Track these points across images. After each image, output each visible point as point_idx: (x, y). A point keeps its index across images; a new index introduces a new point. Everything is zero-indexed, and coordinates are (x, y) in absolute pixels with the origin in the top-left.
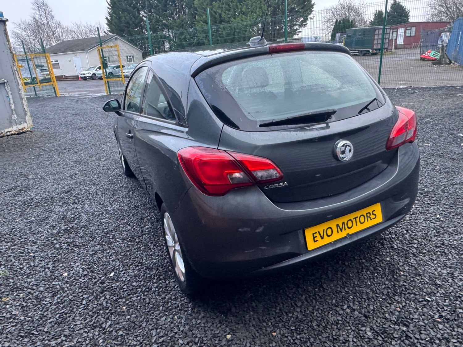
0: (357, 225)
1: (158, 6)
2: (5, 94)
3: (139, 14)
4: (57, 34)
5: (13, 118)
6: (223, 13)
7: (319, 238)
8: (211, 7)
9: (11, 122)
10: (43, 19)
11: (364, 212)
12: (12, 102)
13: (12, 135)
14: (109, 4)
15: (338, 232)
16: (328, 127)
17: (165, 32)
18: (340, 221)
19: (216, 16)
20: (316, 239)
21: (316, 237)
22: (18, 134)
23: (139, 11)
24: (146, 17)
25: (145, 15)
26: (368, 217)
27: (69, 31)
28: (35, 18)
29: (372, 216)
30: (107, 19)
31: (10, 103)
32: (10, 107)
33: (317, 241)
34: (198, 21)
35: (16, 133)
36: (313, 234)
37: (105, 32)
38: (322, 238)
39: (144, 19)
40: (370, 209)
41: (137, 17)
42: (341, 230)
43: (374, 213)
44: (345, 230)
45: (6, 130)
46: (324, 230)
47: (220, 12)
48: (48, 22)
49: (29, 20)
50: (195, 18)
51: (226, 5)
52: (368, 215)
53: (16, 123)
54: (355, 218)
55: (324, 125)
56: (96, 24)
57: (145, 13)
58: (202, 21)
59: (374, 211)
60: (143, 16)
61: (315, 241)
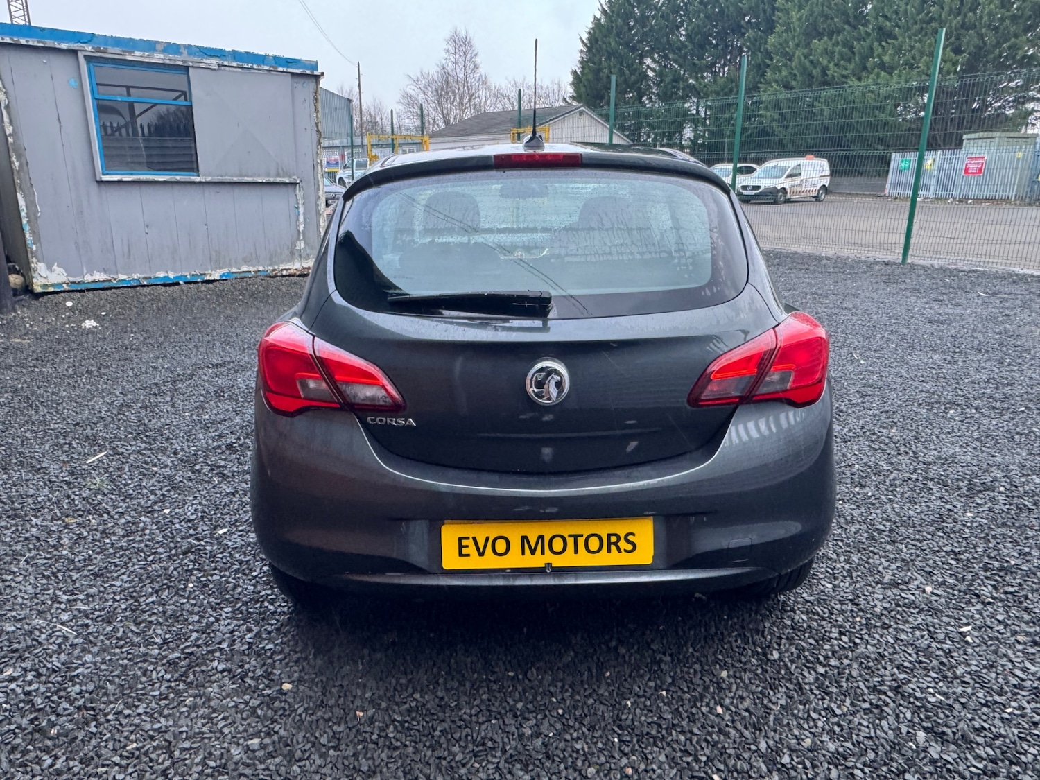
0: (576, 552)
1: (686, 47)
2: (292, 201)
3: (642, 63)
4: (477, 101)
5: (297, 248)
6: (831, 65)
7: (471, 550)
8: (806, 51)
9: (292, 253)
10: (458, 70)
11: (604, 528)
12: (301, 218)
13: (290, 275)
14: (583, 42)
15: (523, 553)
16: (545, 328)
17: (690, 105)
18: (533, 531)
19: (814, 71)
20: (465, 551)
21: (467, 546)
22: (299, 276)
23: (642, 57)
24: (653, 70)
25: (653, 66)
26: (612, 543)
27: (499, 96)
28: (443, 68)
29: (623, 545)
30: (574, 73)
31: (298, 220)
32: (297, 226)
33: (468, 555)
34: (769, 83)
35: (298, 273)
36: (460, 539)
37: (565, 100)
38: (481, 554)
39: (651, 74)
40: (620, 527)
41: (636, 70)
42: (533, 552)
43: (630, 538)
44: (543, 553)
45: (282, 267)
46: (487, 538)
47: (825, 62)
48: (465, 76)
49: (433, 71)
50: (763, 75)
51: (844, 45)
52: (614, 539)
53: (300, 256)
54: (576, 537)
55: (538, 323)
56: (552, 82)
57: (654, 61)
58: (777, 82)
59: (633, 534)
60: (648, 67)
61: (461, 554)
